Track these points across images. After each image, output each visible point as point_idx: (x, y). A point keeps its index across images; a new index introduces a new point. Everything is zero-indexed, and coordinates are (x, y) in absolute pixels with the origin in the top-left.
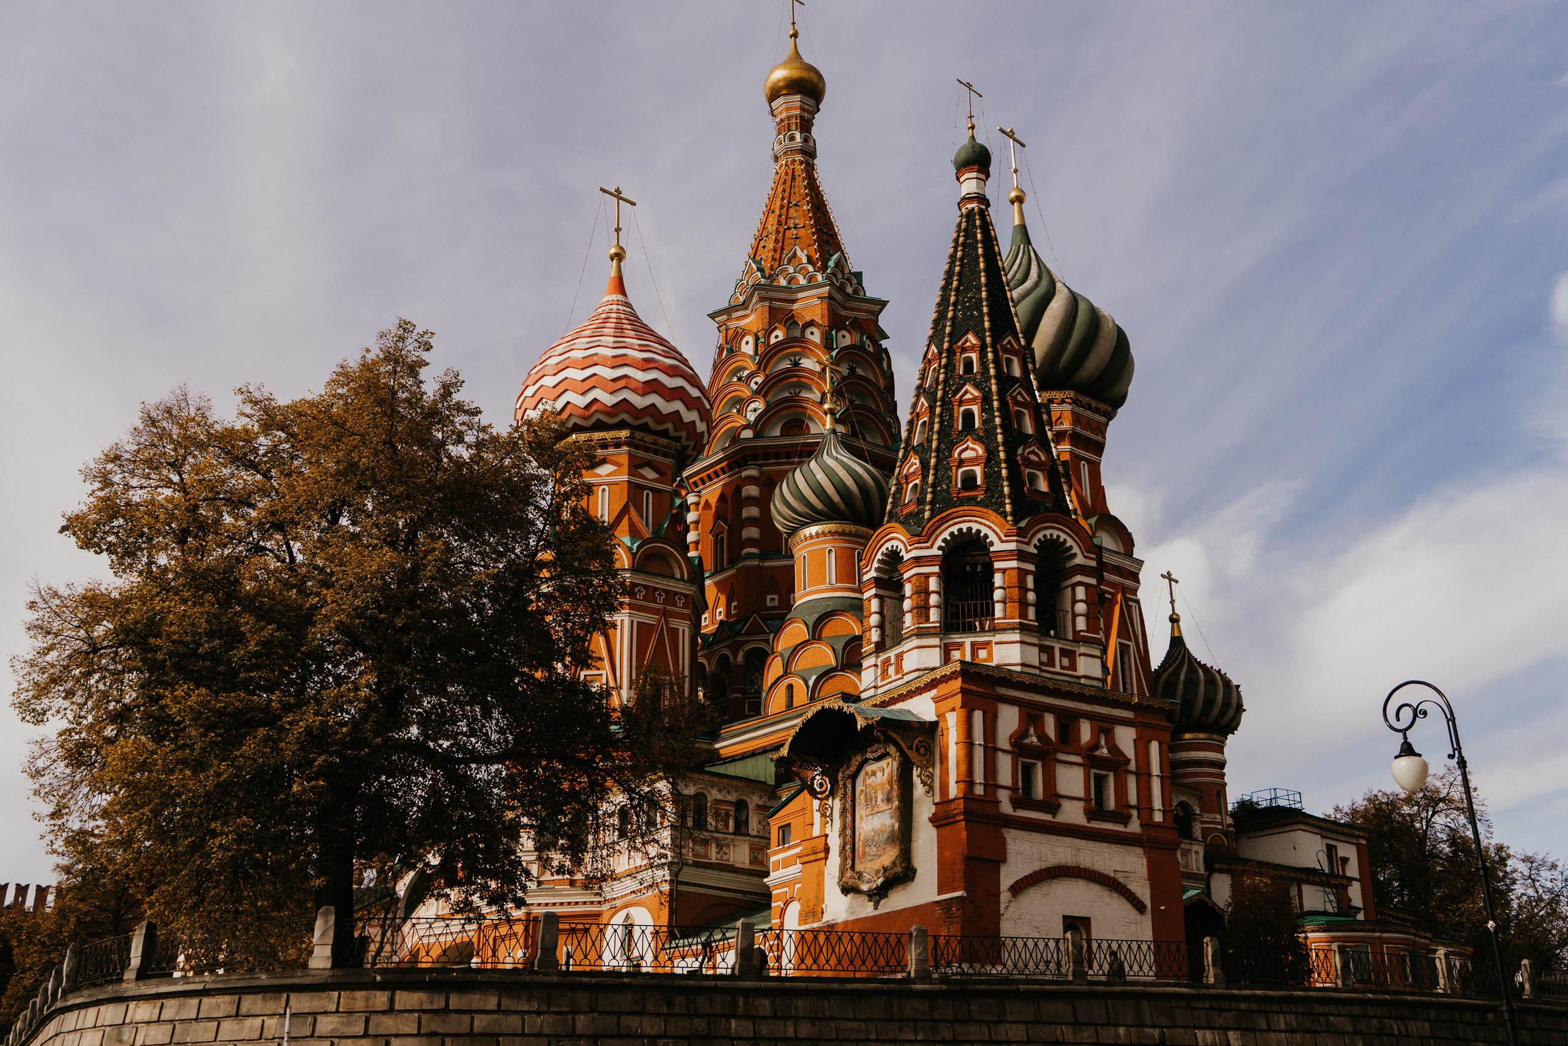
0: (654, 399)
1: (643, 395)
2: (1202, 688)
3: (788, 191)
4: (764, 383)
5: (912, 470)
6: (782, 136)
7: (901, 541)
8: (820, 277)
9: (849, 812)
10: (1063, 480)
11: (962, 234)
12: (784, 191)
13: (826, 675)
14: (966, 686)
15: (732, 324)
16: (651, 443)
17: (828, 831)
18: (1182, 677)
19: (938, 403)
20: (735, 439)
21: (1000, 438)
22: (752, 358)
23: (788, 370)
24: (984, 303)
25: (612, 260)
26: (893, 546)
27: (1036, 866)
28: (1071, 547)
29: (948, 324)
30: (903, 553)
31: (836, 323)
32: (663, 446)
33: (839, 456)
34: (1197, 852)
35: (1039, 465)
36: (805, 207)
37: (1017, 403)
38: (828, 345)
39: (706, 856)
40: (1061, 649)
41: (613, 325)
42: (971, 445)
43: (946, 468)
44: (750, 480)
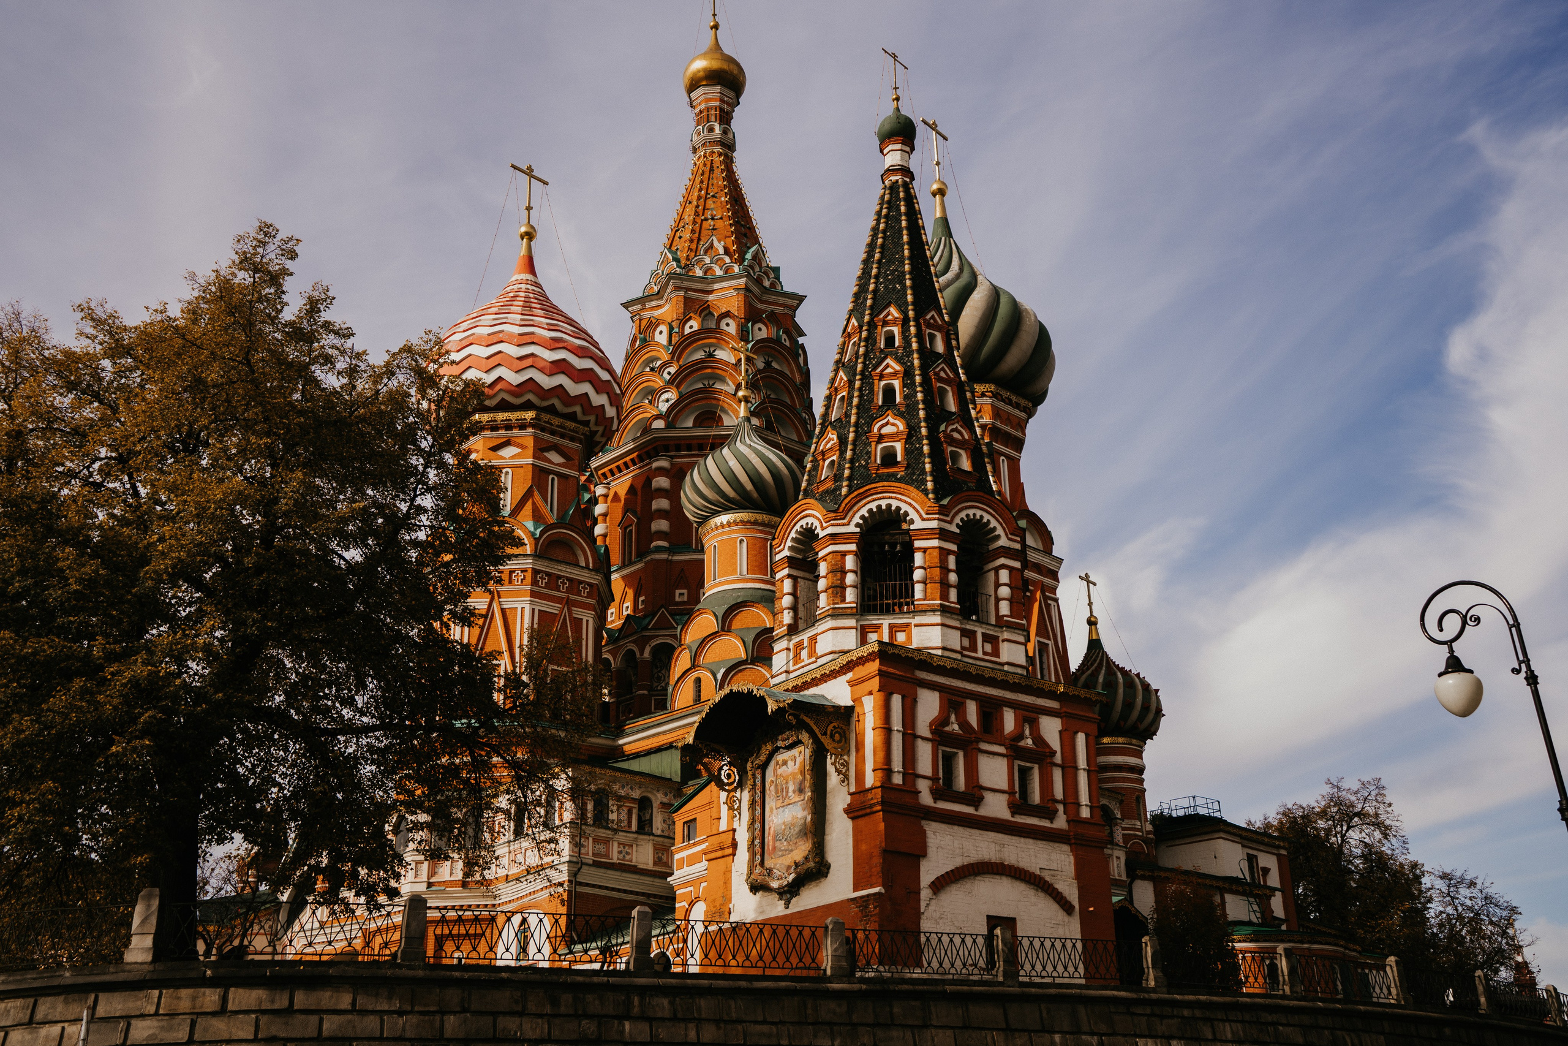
0: (561, 380)
1: (550, 375)
2: (1121, 690)
3: (706, 182)
4: (678, 373)
5: (829, 446)
6: (701, 127)
7: (817, 518)
8: (736, 269)
9: (759, 804)
10: (986, 460)
11: (885, 206)
12: (702, 182)
13: (735, 668)
14: (884, 668)
15: (646, 314)
16: (557, 426)
17: (736, 825)
18: (1101, 679)
19: (858, 377)
20: (646, 429)
21: (922, 413)
22: (666, 348)
23: (702, 361)
24: (907, 276)
25: (522, 239)
26: (807, 524)
27: (958, 862)
28: (995, 529)
29: (870, 296)
30: (818, 530)
31: (752, 315)
32: (570, 430)
33: (752, 444)
34: (1118, 858)
35: (962, 444)
36: (723, 199)
37: (940, 380)
38: (744, 335)
39: (607, 856)
40: (984, 634)
41: (521, 304)
42: (892, 420)
43: (865, 444)
44: (661, 471)
